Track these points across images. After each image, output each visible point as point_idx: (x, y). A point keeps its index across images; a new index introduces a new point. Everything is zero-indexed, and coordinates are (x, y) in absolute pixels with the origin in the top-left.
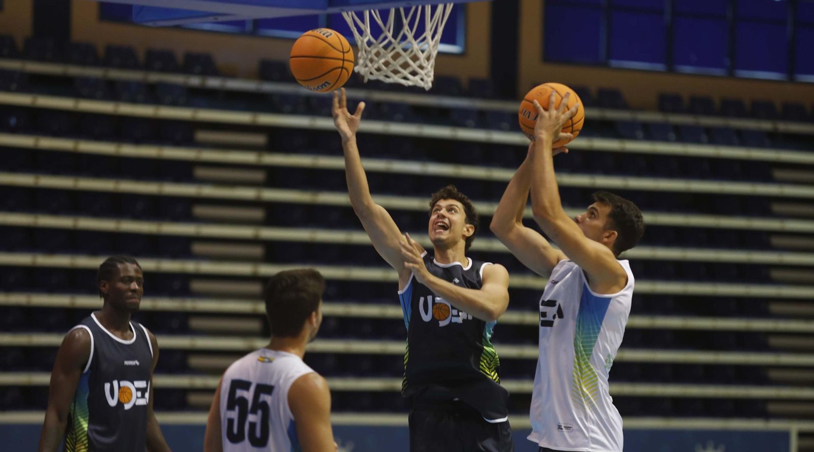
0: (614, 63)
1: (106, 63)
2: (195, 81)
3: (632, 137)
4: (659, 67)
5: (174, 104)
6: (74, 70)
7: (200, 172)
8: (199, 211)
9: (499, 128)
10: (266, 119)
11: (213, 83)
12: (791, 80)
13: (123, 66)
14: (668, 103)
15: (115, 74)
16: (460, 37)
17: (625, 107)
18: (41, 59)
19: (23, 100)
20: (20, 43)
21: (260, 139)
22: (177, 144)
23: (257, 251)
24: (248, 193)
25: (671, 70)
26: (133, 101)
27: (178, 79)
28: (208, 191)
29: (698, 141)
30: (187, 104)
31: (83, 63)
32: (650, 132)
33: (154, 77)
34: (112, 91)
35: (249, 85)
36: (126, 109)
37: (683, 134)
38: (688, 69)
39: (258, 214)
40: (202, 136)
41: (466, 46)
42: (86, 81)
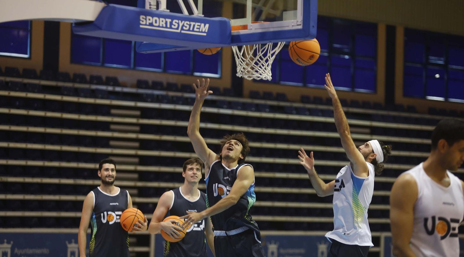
0: (282, 83)
1: (74, 81)
2: (110, 88)
3: (291, 113)
4: (300, 84)
5: (102, 98)
6: (60, 84)
7: (113, 127)
8: (112, 143)
9: (237, 109)
10: (141, 104)
11: (118, 89)
12: (353, 91)
13: (81, 82)
14: (305, 99)
15: (77, 85)
16: (219, 71)
17: (287, 101)
18: (47, 79)
19: (40, 96)
20: (38, 72)
21: (138, 113)
22: (104, 115)
23: (136, 160)
24: (133, 136)
25: (305, 86)
26: (86, 97)
27: (103, 87)
28: (116, 135)
29: (317, 115)
30: (107, 98)
31: (64, 81)
32: (299, 111)
33: (94, 87)
34: (76, 92)
35: (133, 90)
36: (83, 100)
37: (312, 112)
38: (312, 86)
39: (137, 144)
40: (113, 111)
41: (221, 74)
42: (66, 88)
